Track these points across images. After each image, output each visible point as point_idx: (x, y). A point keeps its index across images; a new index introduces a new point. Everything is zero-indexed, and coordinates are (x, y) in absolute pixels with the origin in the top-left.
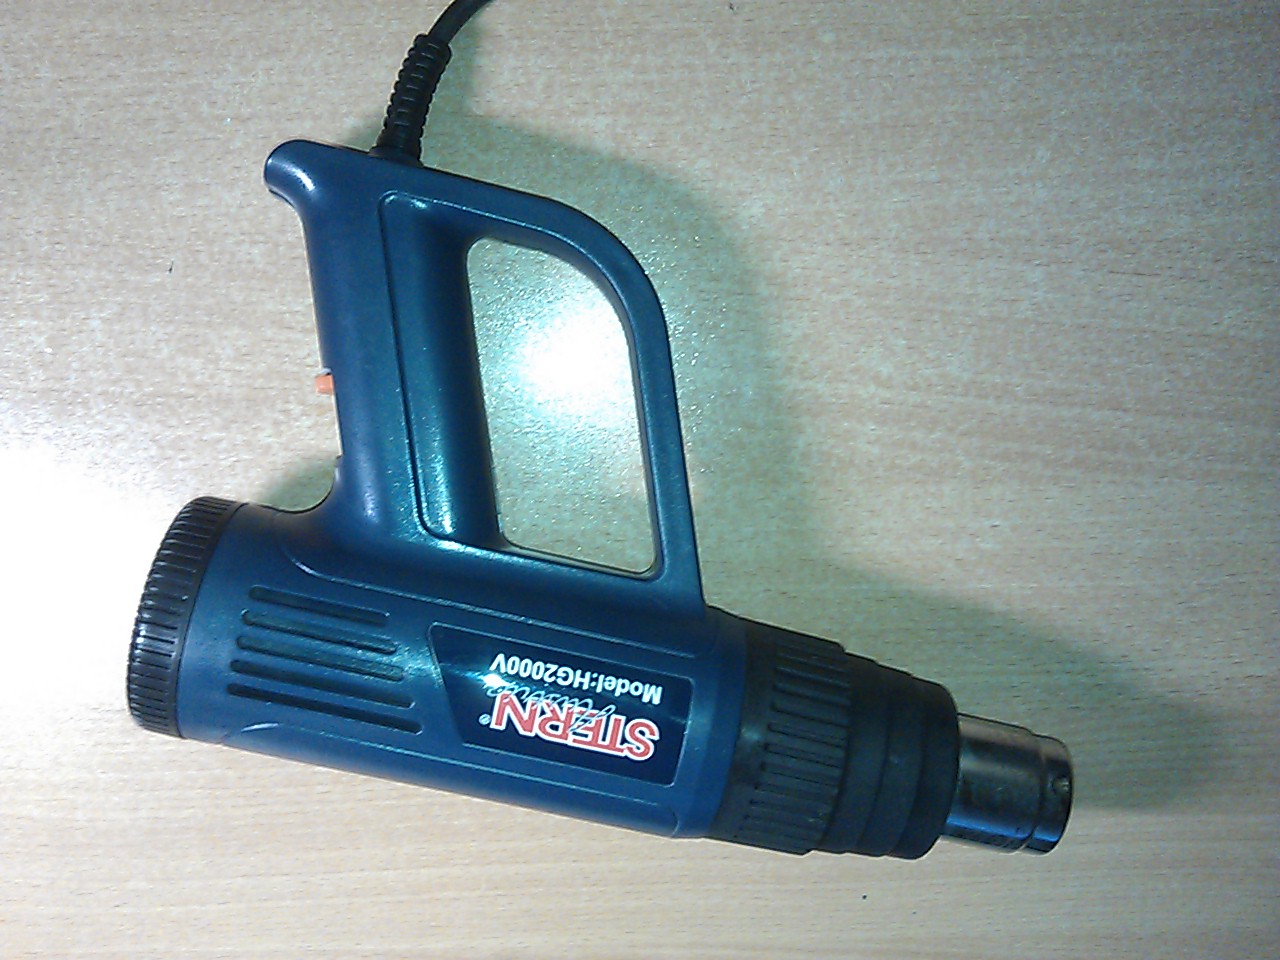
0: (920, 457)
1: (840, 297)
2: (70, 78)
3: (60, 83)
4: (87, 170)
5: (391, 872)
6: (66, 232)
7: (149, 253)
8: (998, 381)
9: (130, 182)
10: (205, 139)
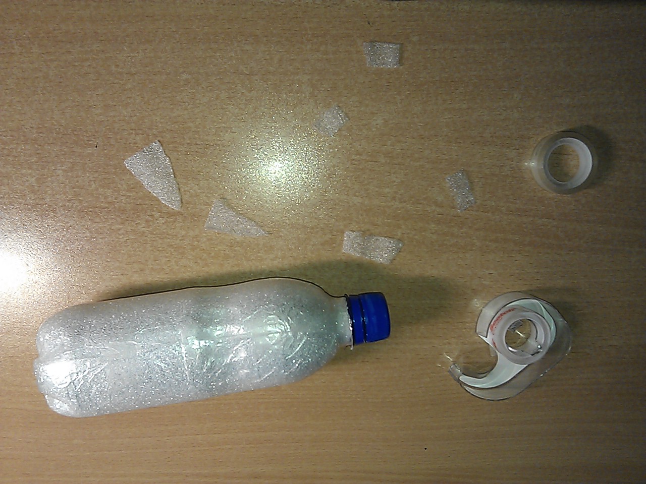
0: (456, 240)
1: (418, 164)
2: (47, 53)
3: (43, 55)
4: (56, 98)
5: (200, 436)
6: (46, 127)
7: (86, 138)
8: (493, 204)
9: (77, 104)
10: (113, 83)
